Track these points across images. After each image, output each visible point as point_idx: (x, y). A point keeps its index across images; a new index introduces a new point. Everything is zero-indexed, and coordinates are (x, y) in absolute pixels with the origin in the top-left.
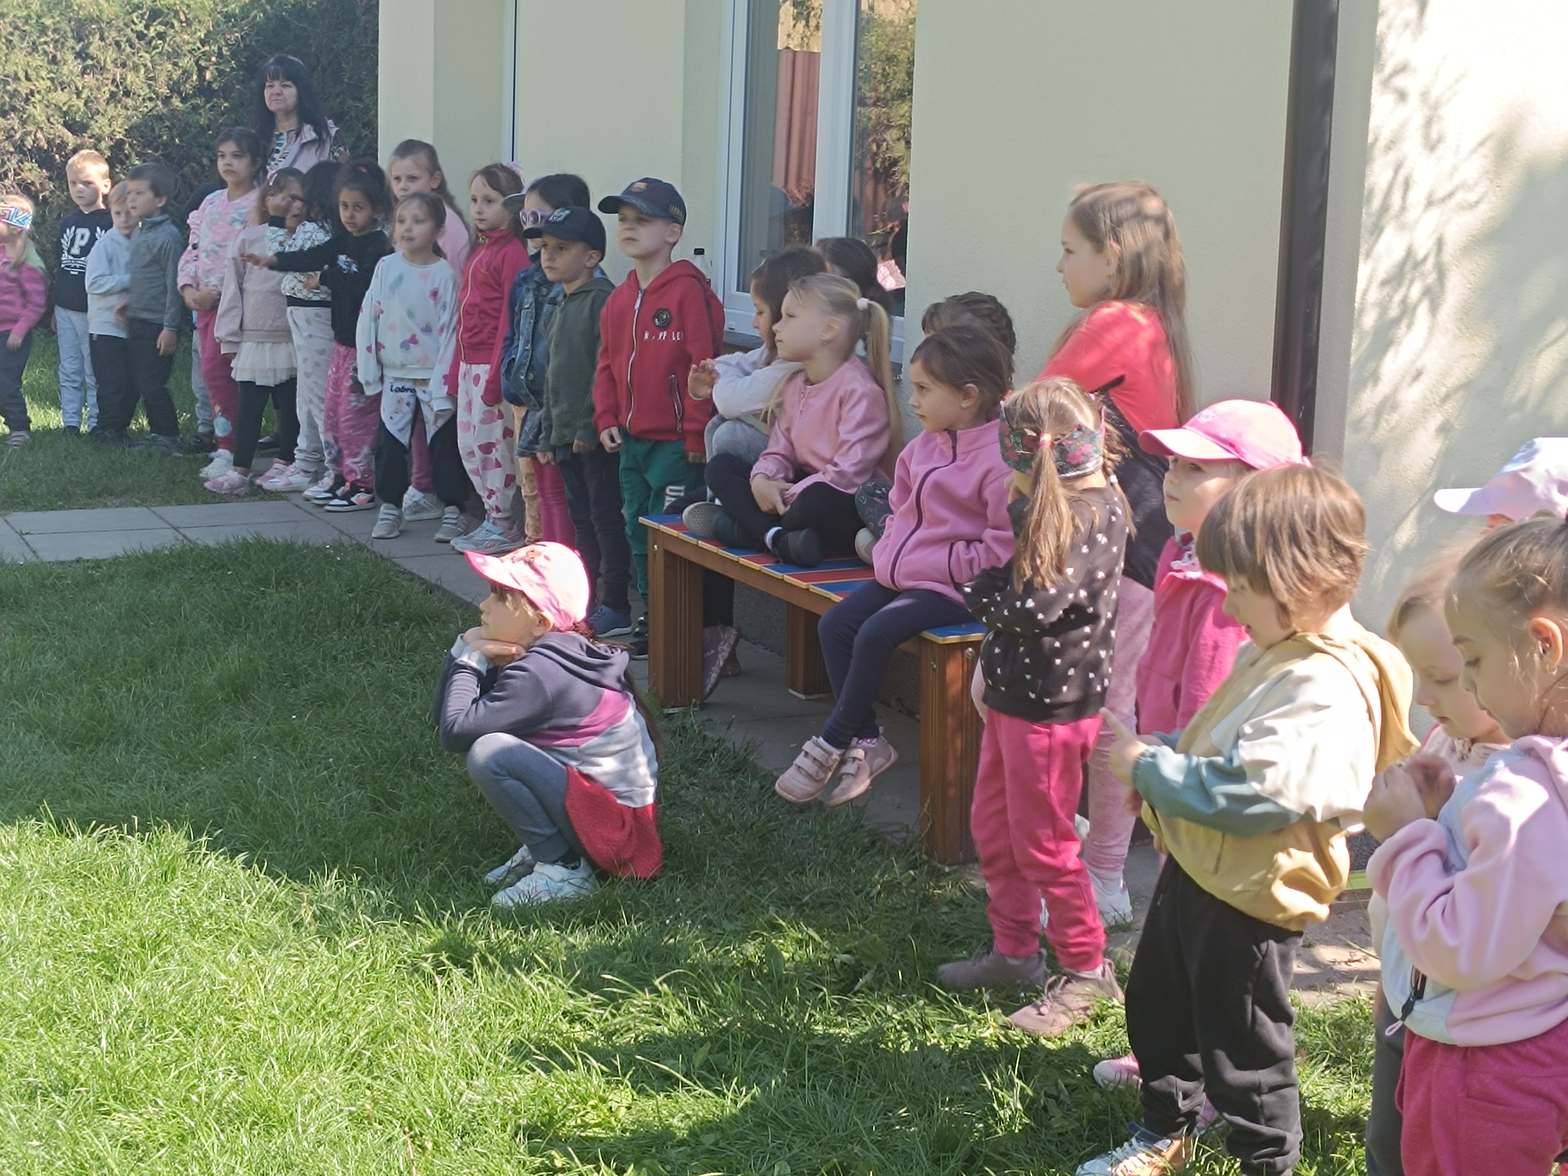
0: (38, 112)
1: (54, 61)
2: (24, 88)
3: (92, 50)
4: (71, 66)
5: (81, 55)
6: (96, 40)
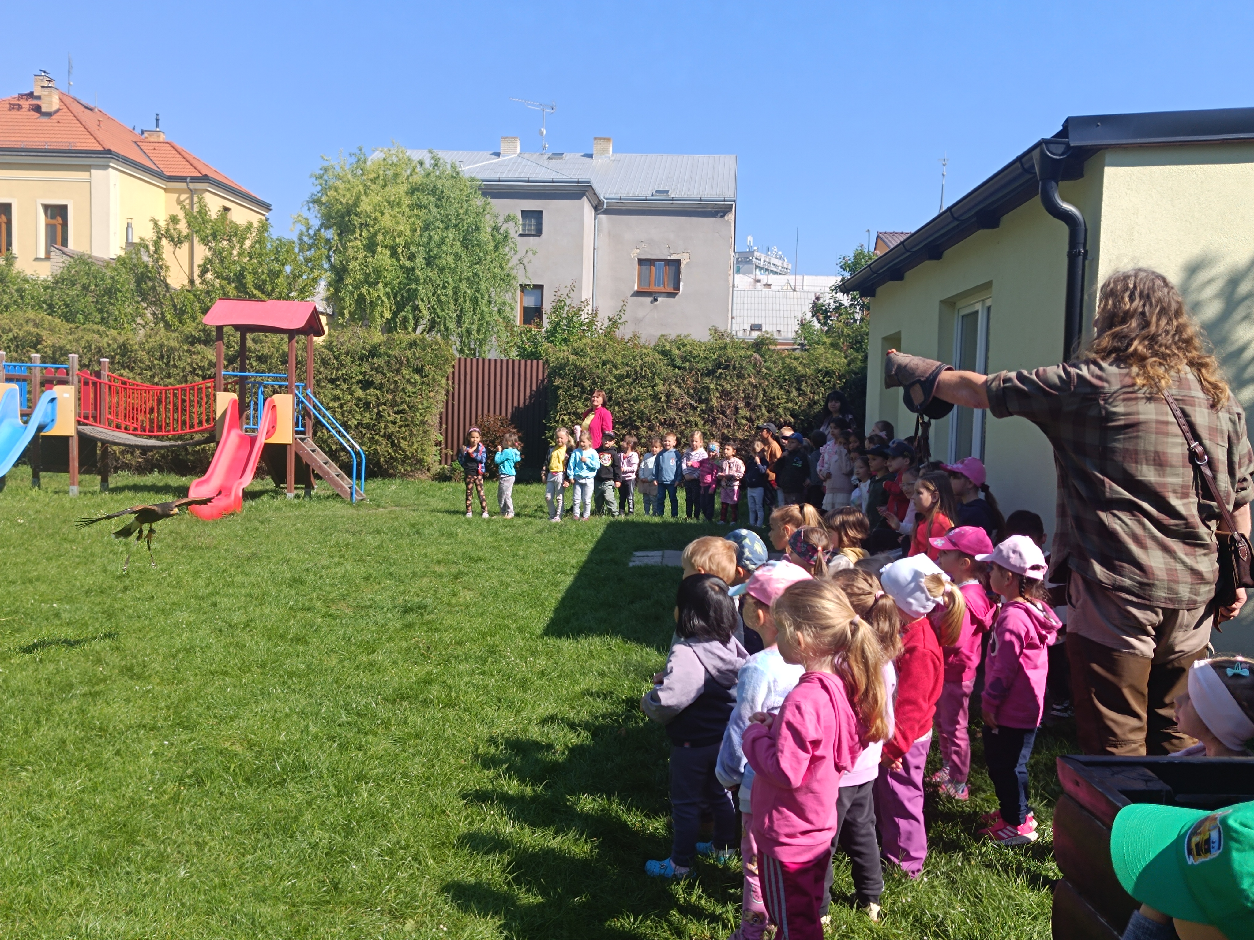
0: (780, 410)
1: (788, 392)
2: (776, 402)
3: (802, 387)
4: (794, 393)
5: (798, 389)
6: (804, 384)
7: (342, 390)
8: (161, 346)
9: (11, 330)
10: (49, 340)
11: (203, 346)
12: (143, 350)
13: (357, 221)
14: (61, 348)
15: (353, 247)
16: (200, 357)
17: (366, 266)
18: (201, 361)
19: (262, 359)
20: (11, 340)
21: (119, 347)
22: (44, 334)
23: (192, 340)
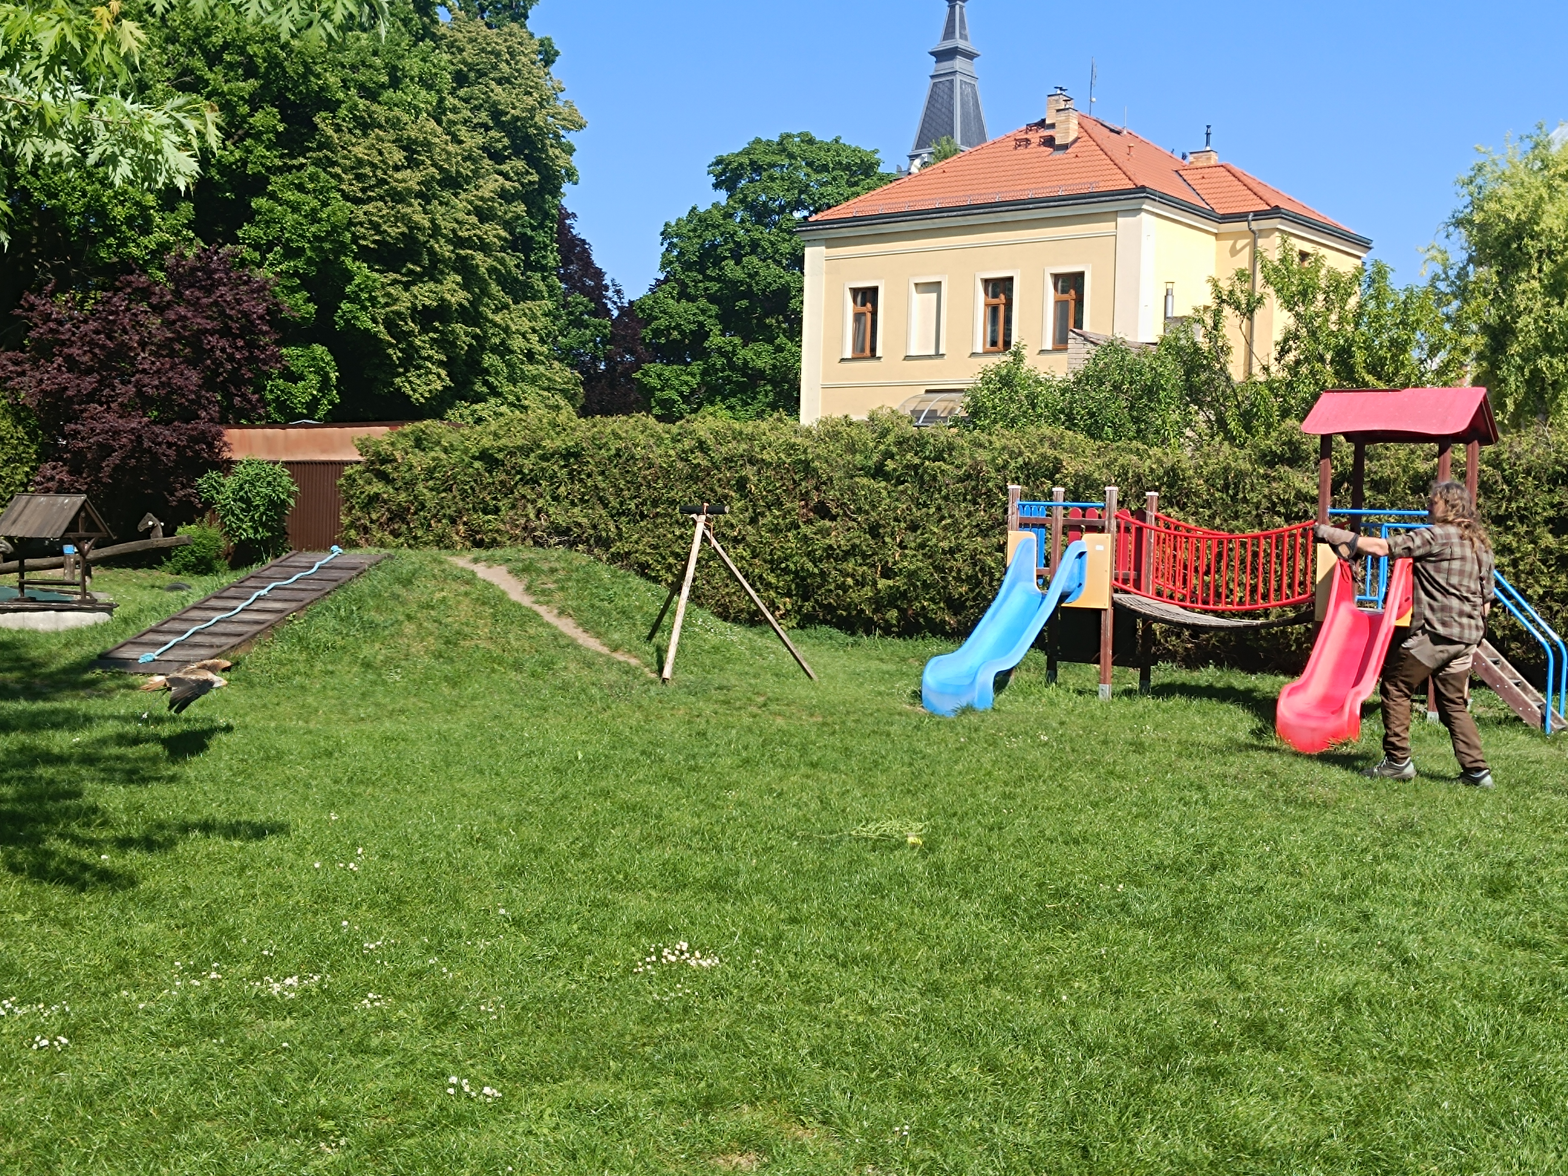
7: (1515, 534)
8: (1226, 469)
9: (1021, 454)
10: (1071, 466)
11: (1287, 468)
12: (1201, 476)
13: (1532, 246)
14: (1086, 478)
15: (1524, 292)
16: (1282, 484)
17: (1549, 322)
18: (1285, 492)
19: (1381, 486)
20: (1020, 468)
21: (1167, 473)
22: (1064, 457)
23: (1270, 459)
